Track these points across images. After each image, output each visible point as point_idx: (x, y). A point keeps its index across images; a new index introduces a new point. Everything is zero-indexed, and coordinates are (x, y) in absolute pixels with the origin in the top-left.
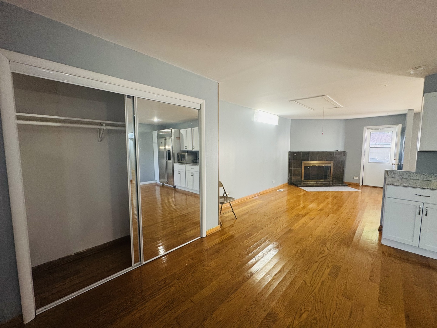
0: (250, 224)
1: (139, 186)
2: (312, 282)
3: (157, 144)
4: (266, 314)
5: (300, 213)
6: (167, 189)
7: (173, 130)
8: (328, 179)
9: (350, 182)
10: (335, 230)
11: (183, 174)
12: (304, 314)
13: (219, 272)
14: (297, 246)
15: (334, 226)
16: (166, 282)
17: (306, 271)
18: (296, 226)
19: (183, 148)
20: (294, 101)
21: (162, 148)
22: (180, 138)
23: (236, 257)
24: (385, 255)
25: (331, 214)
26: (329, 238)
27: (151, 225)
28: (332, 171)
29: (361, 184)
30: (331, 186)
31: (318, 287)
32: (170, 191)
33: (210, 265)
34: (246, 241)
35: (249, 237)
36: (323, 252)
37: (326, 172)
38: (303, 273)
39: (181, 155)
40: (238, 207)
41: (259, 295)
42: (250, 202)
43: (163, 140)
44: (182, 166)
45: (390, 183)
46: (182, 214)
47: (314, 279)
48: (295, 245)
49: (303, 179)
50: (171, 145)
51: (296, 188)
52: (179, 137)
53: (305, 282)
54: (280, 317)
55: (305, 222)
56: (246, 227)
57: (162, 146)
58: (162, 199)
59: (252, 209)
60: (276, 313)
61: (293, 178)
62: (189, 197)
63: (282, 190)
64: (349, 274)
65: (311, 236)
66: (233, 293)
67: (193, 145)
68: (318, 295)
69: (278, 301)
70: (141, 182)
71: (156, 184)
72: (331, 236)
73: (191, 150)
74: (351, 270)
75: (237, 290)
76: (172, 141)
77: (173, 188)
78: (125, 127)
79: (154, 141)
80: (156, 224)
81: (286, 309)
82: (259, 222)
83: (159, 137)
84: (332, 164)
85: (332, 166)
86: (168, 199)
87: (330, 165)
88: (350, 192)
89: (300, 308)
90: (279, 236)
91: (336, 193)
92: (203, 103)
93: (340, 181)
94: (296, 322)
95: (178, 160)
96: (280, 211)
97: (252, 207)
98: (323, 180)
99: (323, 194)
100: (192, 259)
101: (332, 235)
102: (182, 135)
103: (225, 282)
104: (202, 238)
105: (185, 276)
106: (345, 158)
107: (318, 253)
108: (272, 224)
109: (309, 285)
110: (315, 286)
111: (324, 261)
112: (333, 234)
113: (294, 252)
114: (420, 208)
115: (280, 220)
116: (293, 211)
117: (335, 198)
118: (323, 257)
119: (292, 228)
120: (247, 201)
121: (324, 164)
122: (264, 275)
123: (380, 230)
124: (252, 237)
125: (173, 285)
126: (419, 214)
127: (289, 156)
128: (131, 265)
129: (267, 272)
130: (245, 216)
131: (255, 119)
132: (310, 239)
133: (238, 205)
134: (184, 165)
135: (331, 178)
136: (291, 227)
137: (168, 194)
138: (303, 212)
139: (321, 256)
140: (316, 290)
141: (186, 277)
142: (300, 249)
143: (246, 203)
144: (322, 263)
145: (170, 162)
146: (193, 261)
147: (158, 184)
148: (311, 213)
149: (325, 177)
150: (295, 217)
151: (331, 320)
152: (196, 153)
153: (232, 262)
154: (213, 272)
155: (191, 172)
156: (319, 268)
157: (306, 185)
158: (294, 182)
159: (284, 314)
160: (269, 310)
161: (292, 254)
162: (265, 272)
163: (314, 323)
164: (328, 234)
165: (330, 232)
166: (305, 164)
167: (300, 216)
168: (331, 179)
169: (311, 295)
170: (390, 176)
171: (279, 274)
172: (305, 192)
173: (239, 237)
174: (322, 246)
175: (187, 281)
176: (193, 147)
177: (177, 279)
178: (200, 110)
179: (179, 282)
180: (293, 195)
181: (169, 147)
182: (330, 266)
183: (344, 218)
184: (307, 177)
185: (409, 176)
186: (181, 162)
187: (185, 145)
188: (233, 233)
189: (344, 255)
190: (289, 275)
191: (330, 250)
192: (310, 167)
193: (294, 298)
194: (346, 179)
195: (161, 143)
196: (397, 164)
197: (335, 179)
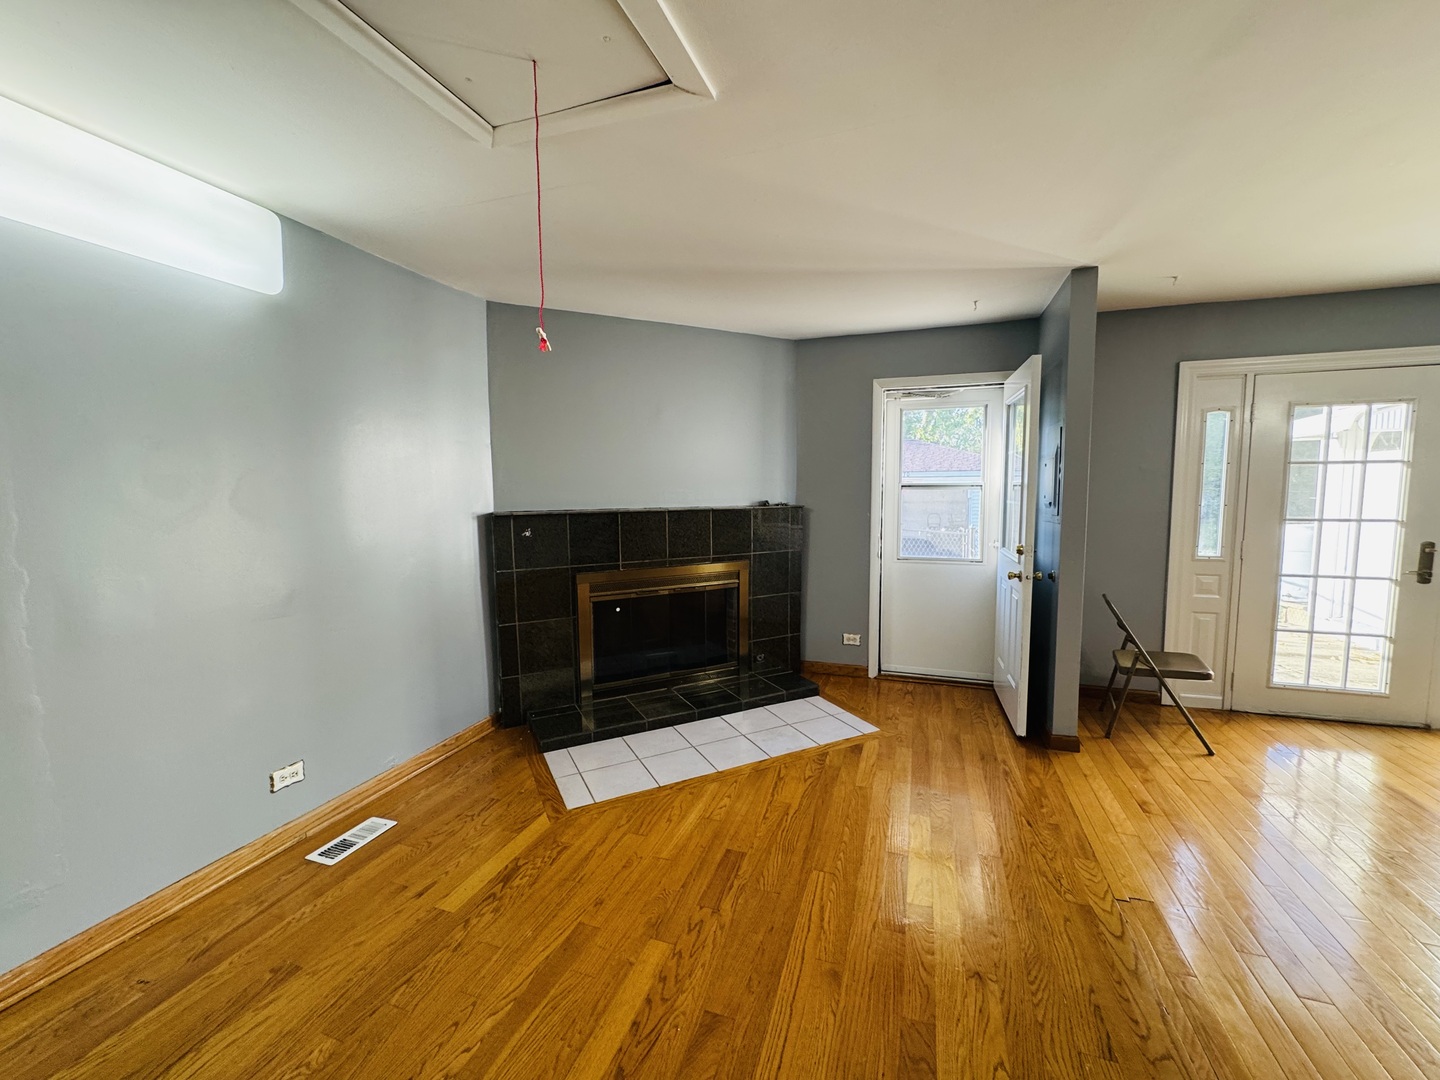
8: (730, 658)
9: (828, 664)
28: (744, 614)
29: (873, 673)
37: (715, 622)
61: (527, 683)
84: (745, 577)
85: (744, 589)
87: (731, 584)
127: (482, 540)
135: (743, 652)
149: (716, 651)
158: (532, 707)
166: (595, 588)
168: (744, 661)
194: (816, 647)
196: (1031, 575)
197: (760, 657)
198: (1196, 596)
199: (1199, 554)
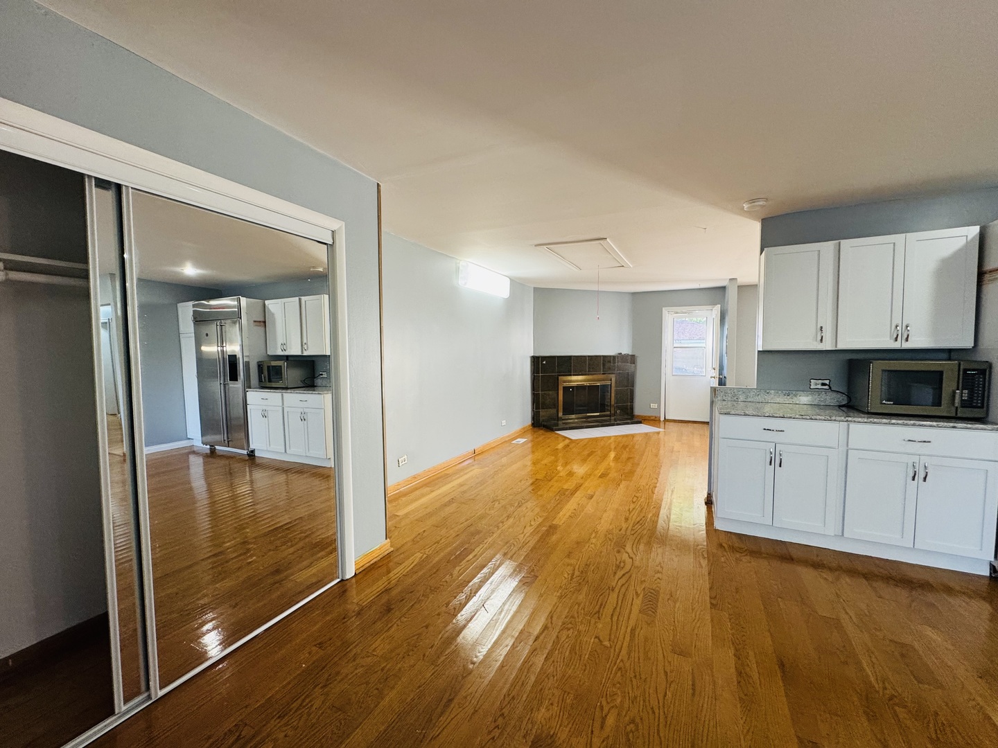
0: (462, 525)
1: (142, 459)
2: (613, 637)
3: (194, 338)
4: (530, 744)
5: (565, 487)
6: (227, 462)
7: (244, 300)
8: (608, 410)
9: (645, 415)
10: (636, 514)
11: (276, 417)
12: (608, 717)
13: (399, 666)
14: (573, 561)
15: (632, 506)
16: (243, 733)
17: (597, 615)
18: (562, 517)
19: (276, 349)
20: (545, 247)
21: (210, 349)
22: (265, 322)
23: (439, 614)
24: (725, 550)
25: (623, 482)
26: (628, 533)
27: (180, 571)
28: (613, 395)
29: (662, 419)
30: (613, 425)
31: (626, 644)
32: (236, 466)
33: (374, 650)
34: (458, 568)
35: (464, 559)
36: (622, 564)
37: (603, 397)
38: (593, 621)
39: (268, 367)
40: (428, 489)
41: (506, 699)
42: (455, 474)
43: (213, 329)
44: (273, 397)
45: (725, 411)
46: (278, 525)
47: (615, 628)
48: (567, 560)
49: (560, 414)
50: (240, 342)
51: (549, 434)
52: (262, 319)
53: (599, 640)
54: (562, 739)
55: (579, 504)
56: (454, 535)
57: (210, 344)
58: (210, 490)
59: (465, 488)
60: (552, 733)
61: (543, 413)
62: (293, 477)
63: (522, 441)
64: (675, 602)
65: (593, 535)
66: (442, 713)
67: (305, 341)
68: (627, 665)
69: (551, 702)
70: (146, 446)
71: (193, 452)
72: (630, 528)
73: (300, 353)
74: (678, 593)
75: (450, 701)
76: (241, 329)
77: (247, 458)
78: (87, 277)
79: (182, 329)
80: (196, 563)
81: (570, 715)
82: (481, 517)
83: (200, 320)
84: (613, 380)
85: (613, 385)
86: (232, 487)
87: (609, 383)
88: (646, 434)
89: (599, 704)
90: (531, 544)
91: (625, 439)
92: (340, 227)
93: (627, 415)
94: (596, 741)
95: (260, 380)
96: (524, 487)
97: (461, 485)
98: (598, 414)
99: (602, 443)
100: (320, 645)
101: (631, 525)
102: (273, 314)
103: (419, 687)
104: (342, 580)
105: (304, 700)
106: (635, 367)
107: (614, 569)
108: (511, 520)
109: (609, 645)
110: (620, 643)
111: (626, 585)
112: (633, 522)
113: (566, 576)
114: (771, 453)
115: (527, 508)
116: (551, 483)
117: (625, 449)
118: (624, 575)
119: (554, 523)
120: (450, 471)
121: (599, 380)
122: (511, 644)
123: (709, 502)
124: (471, 556)
125: (268, 736)
126: (771, 464)
127: (531, 365)
128: (111, 712)
129: (516, 636)
130: (448, 510)
131: (461, 282)
132: (594, 541)
133: (429, 483)
134: (280, 394)
135: (612, 409)
136: (553, 521)
137: (231, 473)
138: (569, 485)
139: (620, 574)
140: (624, 652)
141: (304, 704)
142: (577, 566)
143: (447, 476)
144: (623, 590)
145: (238, 386)
146: (321, 653)
147: (195, 449)
148: (586, 484)
149: (602, 407)
150: (558, 498)
151: (662, 713)
152: (313, 361)
153: (431, 628)
154: (382, 670)
155: (302, 410)
156: (620, 603)
157: (568, 426)
158: (543, 421)
159: (568, 729)
160: (534, 731)
161: (565, 581)
162: (513, 636)
163: (631, 731)
164: (624, 526)
165: (627, 519)
166: (565, 382)
167: (567, 493)
168: (613, 412)
169: (615, 667)
170: (719, 398)
171: (544, 634)
172: (567, 442)
173: (439, 562)
174: (619, 552)
175: (309, 715)
176: (305, 347)
177: (279, 717)
178: (331, 247)
179: (286, 725)
180: (546, 448)
181: (233, 348)
182: (639, 592)
183: (647, 487)
184: (568, 410)
185: (747, 397)
186: (268, 385)
187: (280, 340)
188: (425, 556)
189: (660, 563)
190: (565, 633)
191: (634, 557)
192: (572, 387)
193: (584, 684)
194: (638, 411)
195: (207, 335)
196: (718, 376)
197: (618, 411)
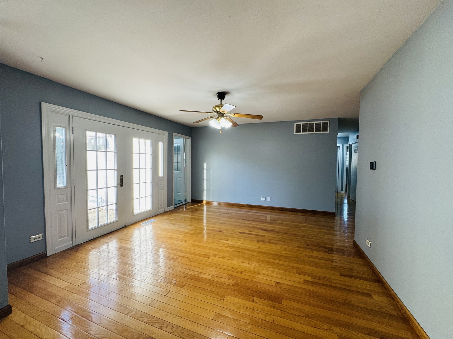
198: (58, 204)
199: (58, 186)
